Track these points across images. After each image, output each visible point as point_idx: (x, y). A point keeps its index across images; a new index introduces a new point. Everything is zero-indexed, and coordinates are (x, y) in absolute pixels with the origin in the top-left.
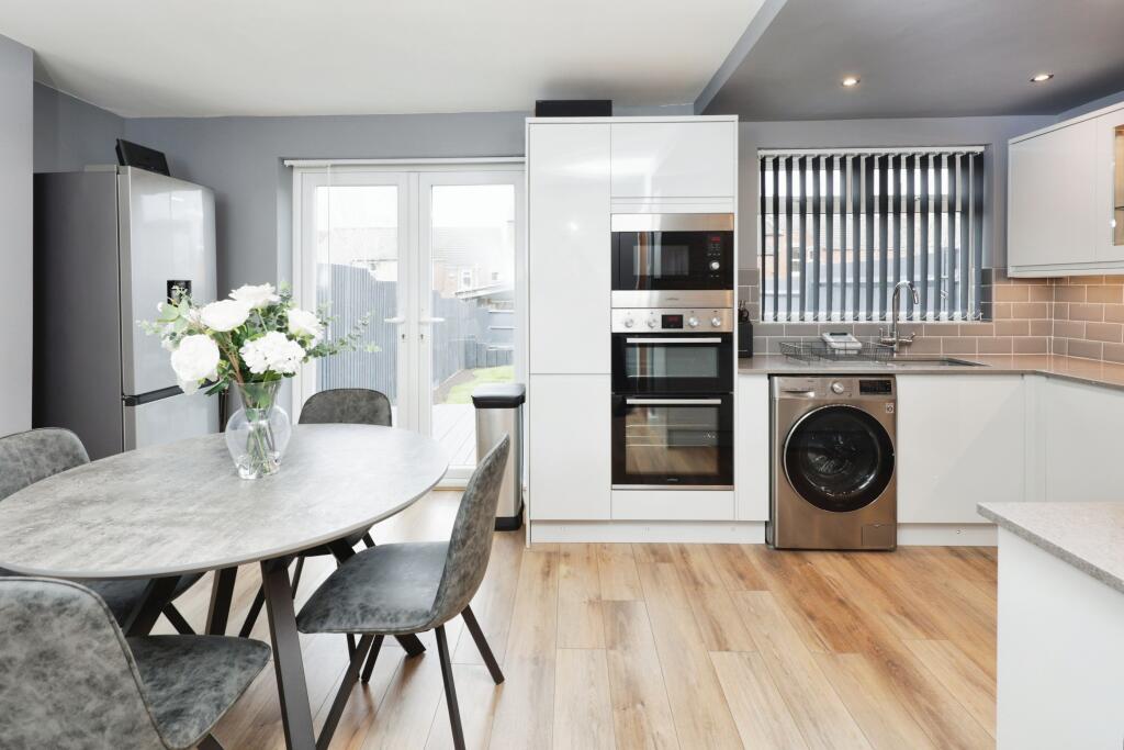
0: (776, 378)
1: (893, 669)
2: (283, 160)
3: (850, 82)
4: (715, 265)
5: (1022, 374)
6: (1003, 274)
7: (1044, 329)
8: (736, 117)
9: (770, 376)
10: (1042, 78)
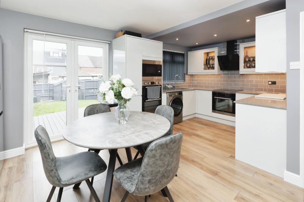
0: (168, 93)
1: (198, 136)
2: (24, 29)
3: (177, 39)
4: (159, 71)
5: (195, 90)
6: (187, 74)
7: (191, 83)
8: (162, 42)
9: (167, 93)
10: (197, 44)
